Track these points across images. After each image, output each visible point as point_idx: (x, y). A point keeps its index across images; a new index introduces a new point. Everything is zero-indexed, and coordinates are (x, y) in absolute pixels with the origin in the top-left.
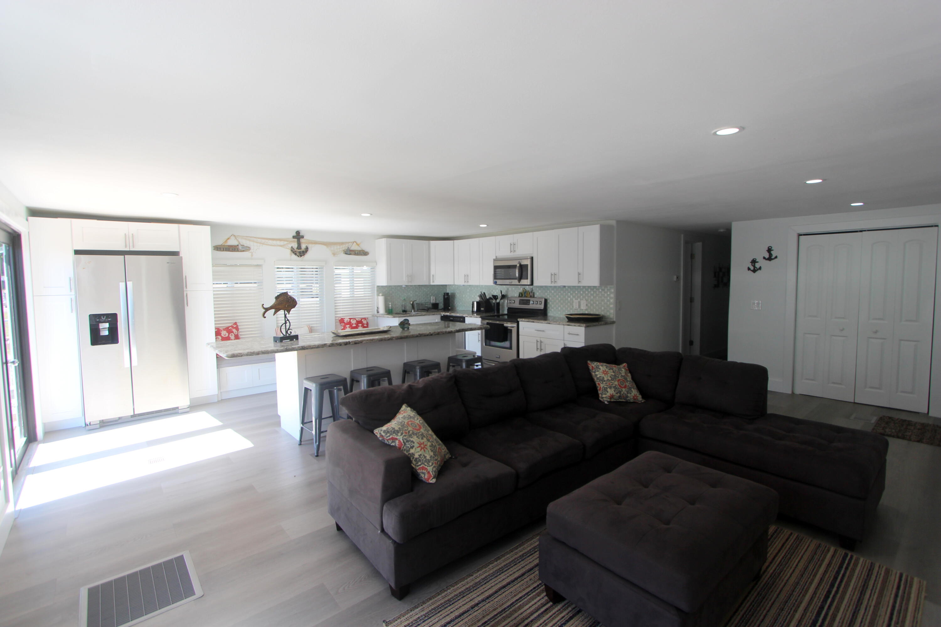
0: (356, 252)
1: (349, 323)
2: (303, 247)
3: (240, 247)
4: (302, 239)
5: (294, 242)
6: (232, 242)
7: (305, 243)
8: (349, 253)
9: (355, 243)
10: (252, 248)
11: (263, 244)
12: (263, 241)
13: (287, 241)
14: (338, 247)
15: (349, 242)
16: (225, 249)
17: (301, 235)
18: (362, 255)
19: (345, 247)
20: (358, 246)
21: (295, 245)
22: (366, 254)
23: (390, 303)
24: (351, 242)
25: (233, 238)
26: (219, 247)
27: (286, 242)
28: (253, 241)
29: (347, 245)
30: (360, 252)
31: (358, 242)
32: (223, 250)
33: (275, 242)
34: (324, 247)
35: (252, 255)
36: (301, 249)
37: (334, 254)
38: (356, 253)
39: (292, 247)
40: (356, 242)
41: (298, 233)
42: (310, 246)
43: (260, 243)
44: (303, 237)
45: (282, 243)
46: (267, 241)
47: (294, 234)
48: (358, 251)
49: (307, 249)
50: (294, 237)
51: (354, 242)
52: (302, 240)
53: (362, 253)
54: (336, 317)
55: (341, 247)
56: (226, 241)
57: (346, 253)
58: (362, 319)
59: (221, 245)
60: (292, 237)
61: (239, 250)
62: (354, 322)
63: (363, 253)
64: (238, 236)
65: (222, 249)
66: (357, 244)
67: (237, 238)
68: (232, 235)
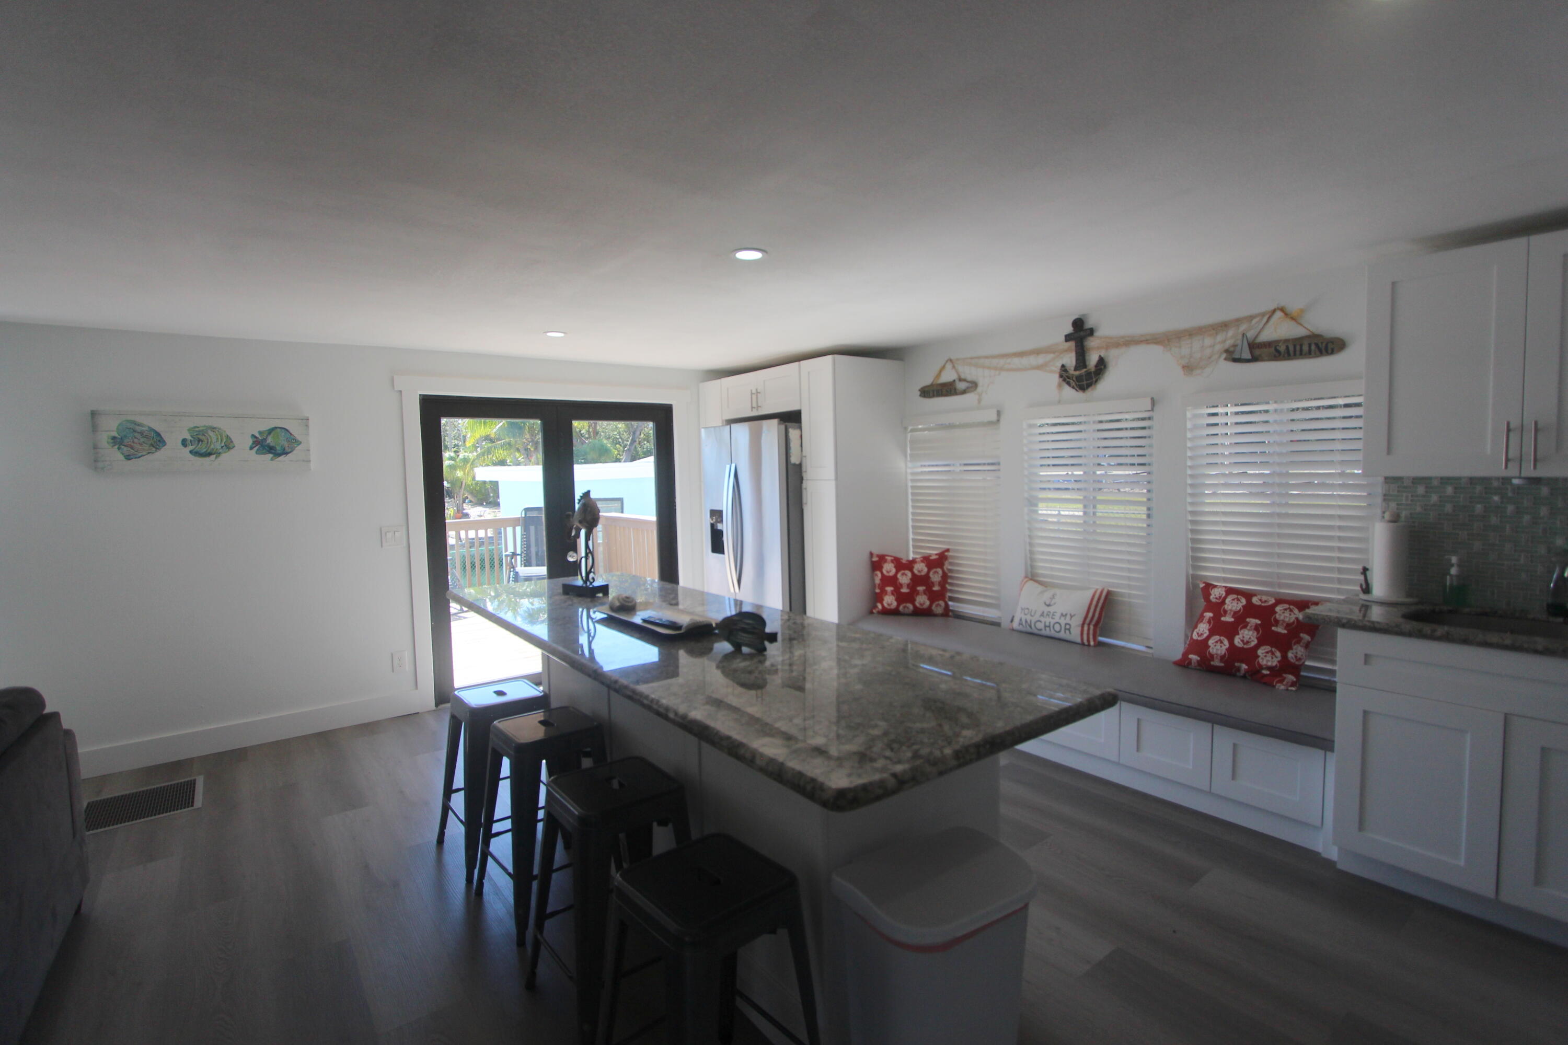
0: (1282, 348)
1: (1217, 608)
2: (1093, 359)
3: (961, 386)
4: (1091, 339)
5: (1067, 350)
6: (948, 376)
7: (1099, 348)
8: (1249, 357)
9: (1279, 314)
10: (981, 383)
11: (1001, 369)
12: (1002, 362)
13: (1054, 352)
14: (1208, 341)
15: (1251, 318)
16: (935, 393)
17: (1089, 324)
18: (1309, 354)
19: (1229, 338)
20: (1292, 323)
21: (1070, 360)
22: (1330, 346)
23: (1454, 560)
24: (1263, 315)
25: (949, 366)
26: (926, 389)
27: (1052, 356)
28: (983, 367)
29: (1243, 327)
30: (1301, 346)
31: (1294, 306)
32: (933, 396)
33: (1025, 361)
34: (1157, 349)
35: (979, 401)
36: (1085, 366)
37: (1188, 368)
38: (1277, 350)
39: (1063, 366)
40: (1282, 310)
41: (1078, 324)
42: (1112, 356)
43: (996, 369)
44: (1091, 332)
45: (1041, 359)
46: (1009, 360)
47: (1069, 329)
48: (1286, 341)
49: (1102, 365)
50: (1068, 338)
51: (1274, 311)
52: (1091, 343)
53: (1310, 345)
54: (1195, 577)
55: (1220, 338)
56: (939, 375)
57: (1237, 356)
58: (1279, 602)
59: (932, 385)
60: (1063, 338)
61: (957, 391)
62: (1233, 605)
63: (1317, 345)
64: (958, 360)
65: (931, 395)
66: (1286, 314)
67: (956, 365)
68: (947, 361)
